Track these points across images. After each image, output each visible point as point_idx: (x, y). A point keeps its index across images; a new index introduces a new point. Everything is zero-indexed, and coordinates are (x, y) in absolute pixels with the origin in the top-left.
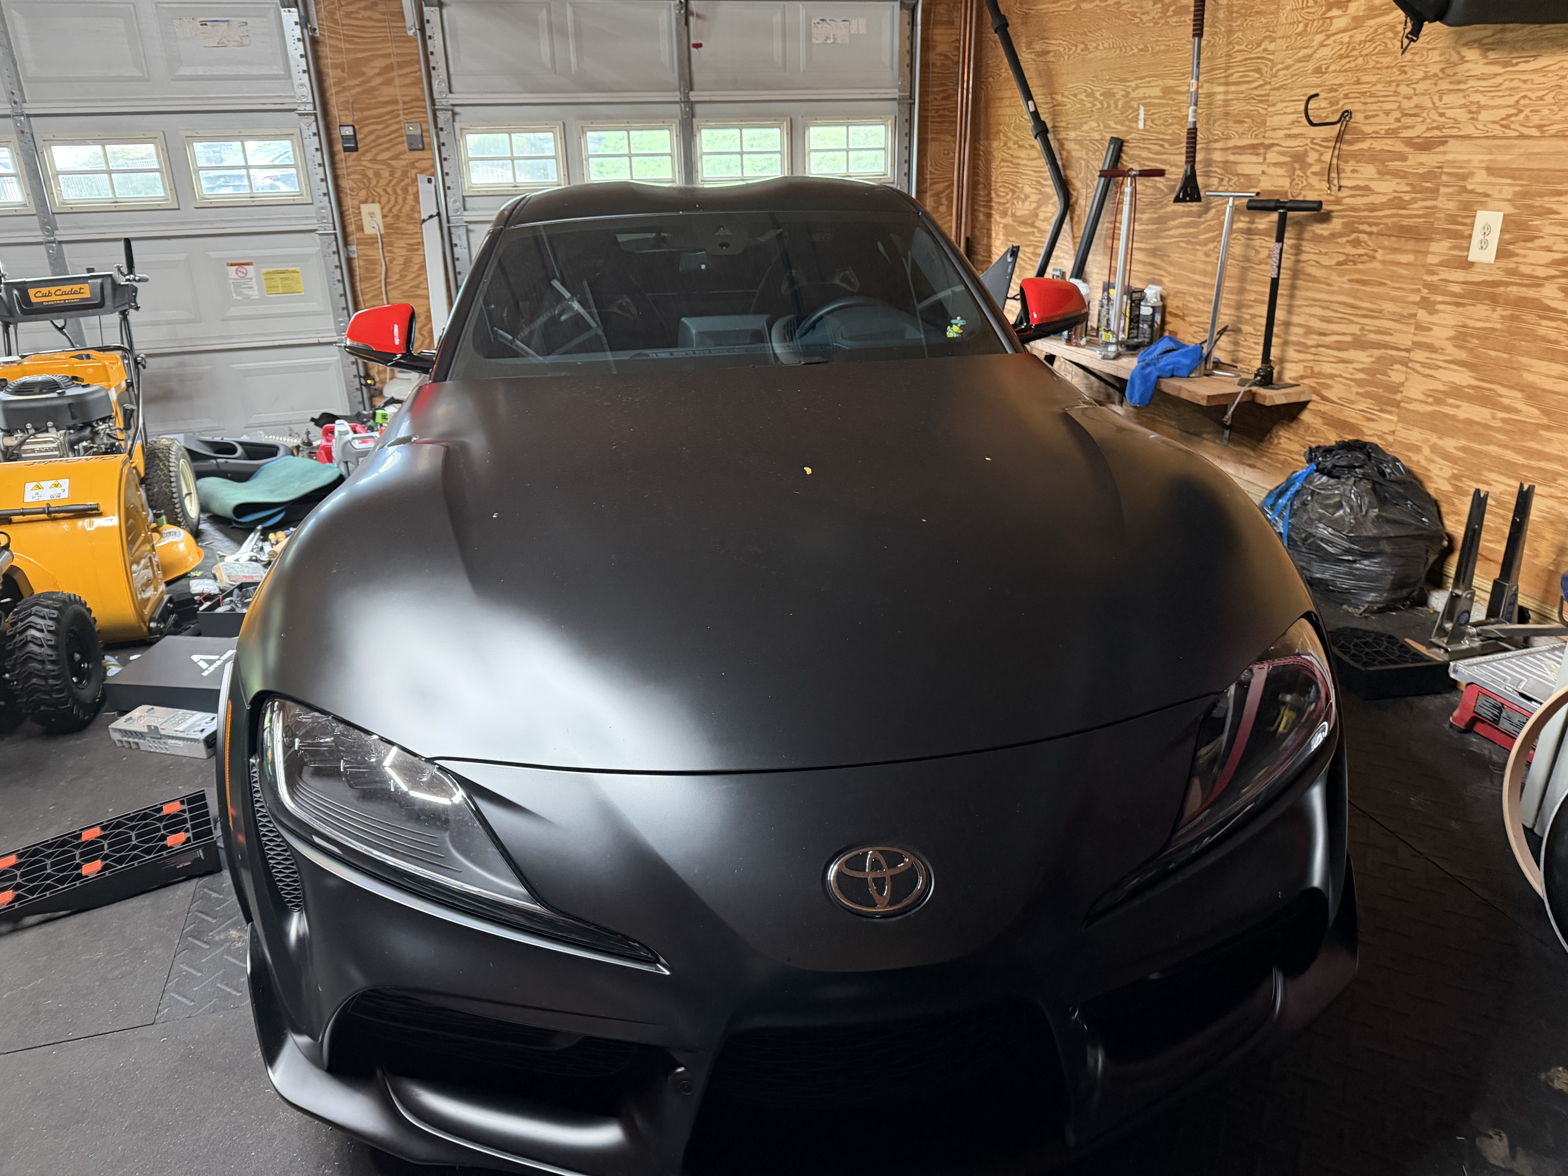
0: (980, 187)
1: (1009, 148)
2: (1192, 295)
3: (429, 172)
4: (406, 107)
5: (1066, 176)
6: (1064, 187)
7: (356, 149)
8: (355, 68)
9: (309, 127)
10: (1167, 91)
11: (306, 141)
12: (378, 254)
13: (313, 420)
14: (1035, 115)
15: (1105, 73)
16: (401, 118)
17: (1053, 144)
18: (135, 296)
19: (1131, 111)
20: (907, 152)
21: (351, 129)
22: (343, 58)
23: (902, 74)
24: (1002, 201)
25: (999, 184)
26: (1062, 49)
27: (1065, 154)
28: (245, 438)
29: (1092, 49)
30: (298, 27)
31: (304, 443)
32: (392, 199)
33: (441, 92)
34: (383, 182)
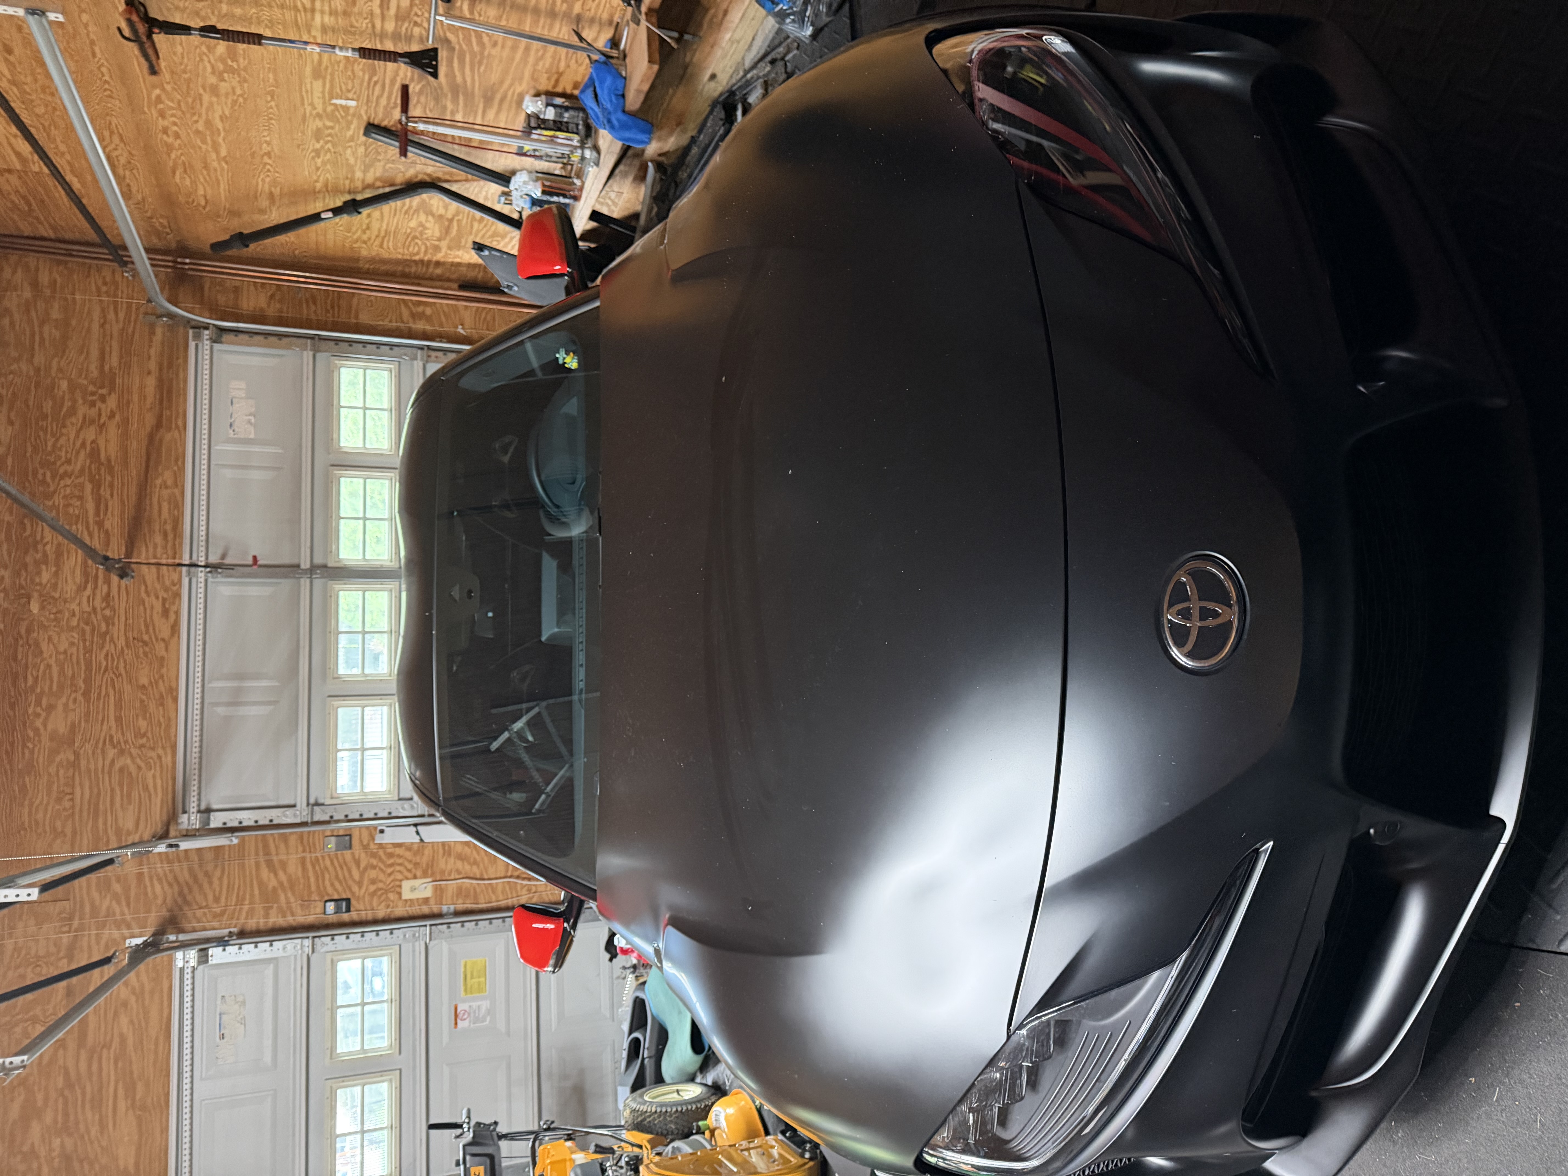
0: (407, 270)
1: (369, 239)
2: (536, 64)
3: (373, 831)
4: (308, 850)
5: (401, 184)
6: (413, 187)
7: (348, 901)
8: (269, 897)
9: (325, 943)
10: (318, 74)
11: (339, 948)
12: (452, 886)
13: (611, 960)
14: (337, 211)
15: (295, 136)
16: (318, 855)
17: (368, 194)
18: (485, 1124)
19: (337, 113)
20: (368, 346)
21: (328, 904)
22: (259, 907)
23: (288, 347)
24: (423, 249)
25: (406, 252)
26: (268, 180)
27: (378, 184)
28: (626, 1027)
29: (269, 149)
30: (227, 948)
31: (634, 972)
32: (398, 868)
33: (295, 816)
34: (382, 876)
